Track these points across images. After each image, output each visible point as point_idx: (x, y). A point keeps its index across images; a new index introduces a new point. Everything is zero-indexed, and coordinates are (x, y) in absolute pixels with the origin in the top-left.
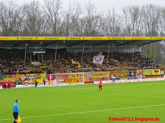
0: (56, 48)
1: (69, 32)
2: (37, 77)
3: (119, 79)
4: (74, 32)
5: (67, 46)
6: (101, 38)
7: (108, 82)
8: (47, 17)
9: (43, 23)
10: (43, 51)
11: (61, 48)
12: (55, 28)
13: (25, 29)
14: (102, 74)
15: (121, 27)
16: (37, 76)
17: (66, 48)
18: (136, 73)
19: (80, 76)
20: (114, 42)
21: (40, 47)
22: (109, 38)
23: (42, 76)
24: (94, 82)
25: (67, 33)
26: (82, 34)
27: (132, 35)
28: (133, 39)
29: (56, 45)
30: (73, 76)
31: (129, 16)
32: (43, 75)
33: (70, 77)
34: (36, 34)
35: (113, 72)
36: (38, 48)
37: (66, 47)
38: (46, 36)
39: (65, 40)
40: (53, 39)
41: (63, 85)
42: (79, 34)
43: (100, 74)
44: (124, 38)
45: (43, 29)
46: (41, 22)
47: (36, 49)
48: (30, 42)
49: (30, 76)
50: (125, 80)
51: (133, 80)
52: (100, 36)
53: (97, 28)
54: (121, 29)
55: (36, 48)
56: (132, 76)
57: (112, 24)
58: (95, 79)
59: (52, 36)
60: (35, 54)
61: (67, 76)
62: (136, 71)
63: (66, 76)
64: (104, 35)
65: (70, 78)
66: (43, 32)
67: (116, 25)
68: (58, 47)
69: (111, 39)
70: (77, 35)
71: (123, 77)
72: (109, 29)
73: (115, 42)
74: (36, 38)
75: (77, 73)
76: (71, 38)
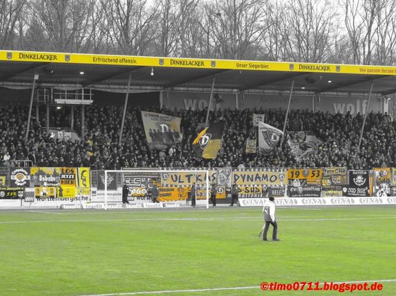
0: (125, 91)
1: (170, 44)
2: (63, 176)
3: (318, 194)
4: (183, 42)
5: (161, 85)
6: (265, 66)
7: (284, 204)
10: (87, 98)
11: (143, 91)
12: (125, 29)
13: (35, 28)
14: (265, 177)
15: (331, 34)
16: (63, 173)
17: (158, 93)
18: (371, 179)
19: (197, 179)
20: (307, 79)
21: (79, 86)
22: (292, 66)
23: (80, 175)
24: (241, 200)
25: (163, 47)
26: (208, 51)
27: (362, 61)
28: (366, 73)
29: (126, 81)
30: (177, 178)
32: (84, 171)
33: (165, 183)
34: (68, 44)
35: (301, 171)
36: (73, 89)
37: (159, 88)
38: (97, 51)
39: (155, 68)
40: (119, 63)
41: (143, 206)
42: (199, 49)
43: (258, 177)
44: (338, 68)
45: (90, 31)
47: (64, 91)
48: (47, 70)
49: (43, 174)
50: (335, 198)
51: (360, 200)
52: (266, 58)
53: (257, 34)
54: (330, 41)
55: (64, 87)
56: (356, 187)
57: (302, 25)
58: (243, 192)
59: (115, 53)
60: (60, 105)
62: (371, 171)
63: (154, 179)
64: (277, 57)
65: (167, 185)
66: (88, 40)
67: (315, 27)
68: (132, 87)
69: (296, 69)
70: (193, 54)
71: (329, 189)
72: (292, 38)
73: (308, 79)
74: (67, 57)
75: (187, 171)
76: (174, 61)
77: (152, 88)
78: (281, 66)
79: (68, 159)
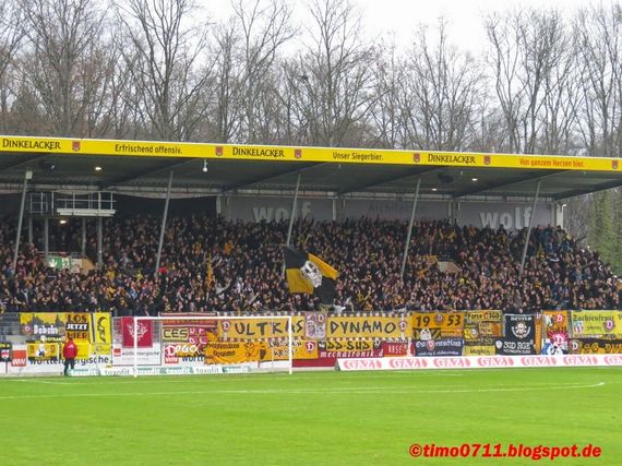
0: (163, 196)
1: (231, 123)
2: (71, 326)
3: (459, 351)
4: (251, 120)
5: (217, 187)
6: (377, 157)
7: (406, 366)
8: (130, 50)
9: (109, 73)
10: (105, 206)
11: (190, 196)
12: (162, 101)
13: (25, 100)
14: (378, 326)
15: (475, 107)
16: (69, 322)
17: (214, 198)
18: (538, 328)
19: (275, 329)
20: (440, 176)
21: (92, 189)
22: (417, 156)
23: (96, 324)
24: (341, 362)
25: (221, 127)
26: (289, 133)
27: (523, 149)
28: (529, 166)
29: (165, 180)
30: (244, 328)
31: (516, 57)
32: (101, 319)
33: (226, 336)
34: (75, 125)
35: (432, 316)
36: (84, 193)
37: (215, 190)
38: (119, 135)
39: (208, 160)
40: (154, 154)
41: (191, 370)
42: (275, 130)
43: (366, 325)
44: (487, 159)
45: (109, 104)
46: (98, 68)
47: (71, 197)
48: (43, 163)
49: (40, 323)
50: (483, 357)
51: (523, 361)
52: (376, 143)
53: (363, 108)
54: (473, 117)
55: (71, 190)
56: (516, 340)
57: (431, 94)
58: (344, 349)
59: (147, 138)
60: (64, 217)
61: (212, 328)
62: (538, 316)
63: (208, 330)
64: (394, 142)
65: (229, 339)
66: (107, 118)
67: (450, 96)
68: (175, 190)
69: (424, 161)
70: (266, 138)
71: (475, 344)
72: (417, 113)
73: (442, 176)
74: (76, 145)
75: (259, 317)
76: (238, 151)
77: (205, 190)
78: (400, 157)
79: (73, 299)
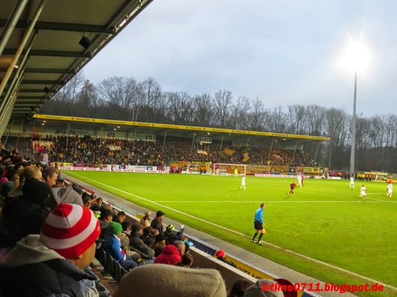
0: (221, 140)
1: (236, 126)
3: (279, 174)
6: (266, 134)
7: (269, 176)
8: (217, 110)
9: (213, 115)
10: (210, 141)
11: (227, 140)
12: (223, 121)
13: (196, 119)
14: (263, 168)
15: (286, 125)
16: (201, 164)
18: (296, 170)
19: (242, 167)
20: (278, 138)
23: (206, 165)
24: (255, 175)
25: (234, 127)
26: (248, 128)
27: (295, 133)
28: (296, 137)
31: (294, 114)
32: (208, 163)
35: (275, 166)
36: (206, 138)
38: (214, 127)
39: (231, 133)
40: (220, 131)
41: (225, 175)
43: (261, 168)
45: (212, 121)
46: (210, 114)
49: (196, 164)
50: (284, 175)
51: (292, 176)
52: (265, 131)
53: (263, 124)
54: (286, 127)
55: (203, 138)
56: (291, 172)
57: (277, 122)
58: (256, 172)
59: (219, 128)
60: (202, 143)
61: (230, 166)
62: (296, 168)
64: (269, 131)
66: (212, 124)
67: (281, 122)
69: (274, 135)
70: (243, 129)
71: (283, 172)
72: (274, 126)
75: (239, 165)
76: (237, 131)
78: (270, 134)
79: (202, 159)
